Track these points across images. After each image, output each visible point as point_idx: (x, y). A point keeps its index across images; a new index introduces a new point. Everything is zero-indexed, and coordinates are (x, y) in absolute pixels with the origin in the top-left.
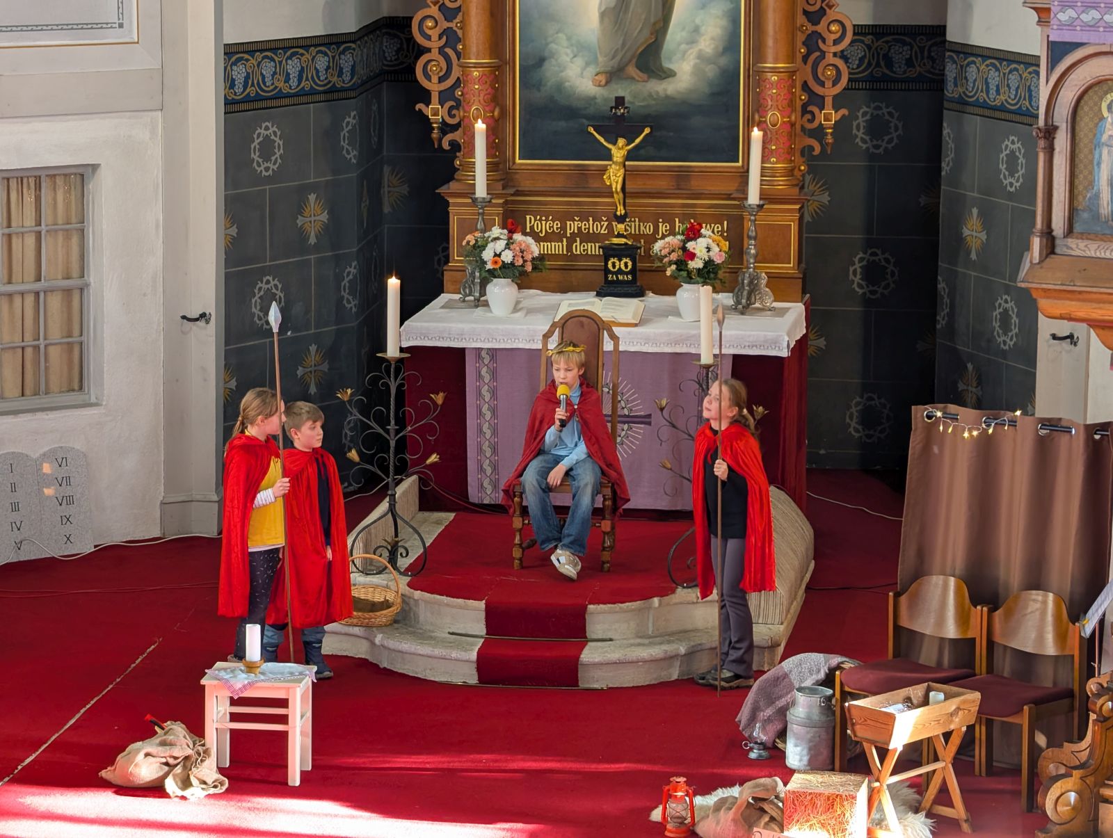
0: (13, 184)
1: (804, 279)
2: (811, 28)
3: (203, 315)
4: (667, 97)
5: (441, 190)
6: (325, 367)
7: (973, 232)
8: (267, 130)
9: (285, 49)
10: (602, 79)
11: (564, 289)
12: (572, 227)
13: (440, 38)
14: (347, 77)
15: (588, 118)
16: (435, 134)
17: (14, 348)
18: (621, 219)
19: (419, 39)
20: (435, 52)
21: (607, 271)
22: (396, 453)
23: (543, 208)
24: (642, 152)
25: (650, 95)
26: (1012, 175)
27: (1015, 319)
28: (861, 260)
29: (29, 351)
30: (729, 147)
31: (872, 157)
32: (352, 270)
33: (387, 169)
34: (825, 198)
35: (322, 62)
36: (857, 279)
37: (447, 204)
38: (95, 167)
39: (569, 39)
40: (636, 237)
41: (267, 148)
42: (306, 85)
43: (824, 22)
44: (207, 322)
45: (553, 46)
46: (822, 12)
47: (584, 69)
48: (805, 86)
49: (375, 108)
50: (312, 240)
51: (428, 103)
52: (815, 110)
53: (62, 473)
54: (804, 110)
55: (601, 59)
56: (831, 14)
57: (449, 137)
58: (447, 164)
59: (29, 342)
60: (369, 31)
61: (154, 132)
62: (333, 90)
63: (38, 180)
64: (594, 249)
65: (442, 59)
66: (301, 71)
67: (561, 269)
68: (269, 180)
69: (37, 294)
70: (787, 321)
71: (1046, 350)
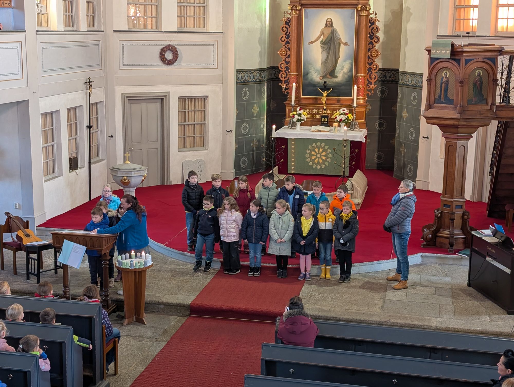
0: (189, 100)
1: (366, 124)
2: (369, 66)
3: (231, 130)
4: (336, 82)
5: (285, 102)
6: (257, 144)
7: (405, 114)
8: (246, 89)
9: (250, 71)
10: (321, 78)
11: (311, 126)
12: (314, 111)
13: (285, 68)
14: (263, 78)
15: (318, 86)
16: (283, 90)
17: (189, 137)
18: (325, 110)
19: (280, 69)
21: (321, 121)
22: (274, 159)
23: (307, 107)
24: (330, 94)
25: (332, 82)
26: (414, 101)
27: (414, 134)
28: (378, 122)
29: (192, 138)
30: (350, 94)
31: (381, 99)
32: (265, 122)
33: (271, 100)
34: (370, 108)
36: (377, 126)
37: (286, 106)
38: (207, 96)
39: (314, 69)
40: (328, 114)
41: (245, 94)
42: (254, 79)
43: (372, 65)
44: (232, 132)
45: (310, 70)
46: (372, 63)
47: (317, 76)
48: (368, 80)
49: (269, 86)
50: (255, 115)
51: (282, 83)
52: (370, 85)
53: (199, 165)
54: (367, 85)
55: (321, 73)
56: (374, 64)
57: (287, 91)
58: (286, 97)
59: (192, 135)
60: (269, 68)
61: (220, 89)
62: (261, 81)
63: (195, 99)
64: (319, 117)
65: (285, 73)
66: (253, 76)
67: (311, 121)
68: (245, 101)
69: (194, 125)
70: (362, 133)
71: (421, 140)
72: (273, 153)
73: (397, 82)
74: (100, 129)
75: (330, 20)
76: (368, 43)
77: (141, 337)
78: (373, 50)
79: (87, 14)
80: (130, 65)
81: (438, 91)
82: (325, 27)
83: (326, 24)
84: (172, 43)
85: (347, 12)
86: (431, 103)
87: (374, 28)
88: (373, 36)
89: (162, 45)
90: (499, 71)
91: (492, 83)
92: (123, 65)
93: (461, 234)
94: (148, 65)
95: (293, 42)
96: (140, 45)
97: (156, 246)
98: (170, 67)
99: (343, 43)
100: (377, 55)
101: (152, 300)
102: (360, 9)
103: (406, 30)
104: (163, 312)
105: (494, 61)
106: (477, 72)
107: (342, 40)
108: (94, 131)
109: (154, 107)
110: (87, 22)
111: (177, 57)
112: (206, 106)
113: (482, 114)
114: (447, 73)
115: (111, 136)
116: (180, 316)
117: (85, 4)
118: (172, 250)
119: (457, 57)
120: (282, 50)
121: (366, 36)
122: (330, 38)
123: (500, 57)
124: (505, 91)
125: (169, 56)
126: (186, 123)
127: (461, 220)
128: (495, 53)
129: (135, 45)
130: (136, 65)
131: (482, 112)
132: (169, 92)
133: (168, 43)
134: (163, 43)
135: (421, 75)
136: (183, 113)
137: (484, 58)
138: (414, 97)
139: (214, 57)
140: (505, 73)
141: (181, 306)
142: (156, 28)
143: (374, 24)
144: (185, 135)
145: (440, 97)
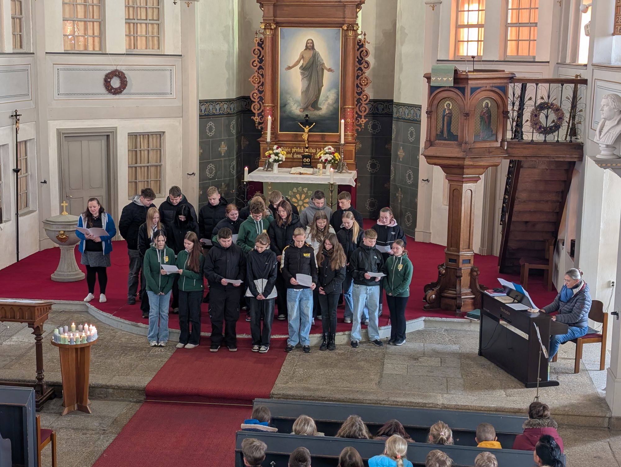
0: (141, 136)
1: (356, 164)
2: (358, 97)
3: (193, 173)
4: (319, 115)
5: (259, 139)
6: (226, 189)
7: (401, 153)
8: (211, 124)
10: (302, 110)
11: (291, 168)
12: (294, 150)
13: (258, 98)
14: (232, 110)
16: (256, 125)
17: (141, 181)
18: (307, 148)
19: (252, 99)
20: (257, 103)
21: (303, 162)
23: (285, 145)
24: (313, 130)
25: (315, 115)
26: (412, 137)
27: (412, 176)
28: (370, 162)
29: (146, 182)
30: (336, 129)
31: (373, 135)
32: (234, 163)
33: (242, 137)
34: (360, 146)
35: (225, 106)
36: (369, 168)
37: (260, 144)
38: (164, 132)
39: (293, 99)
40: (311, 153)
41: (210, 129)
42: (221, 112)
43: (362, 95)
44: (194, 175)
45: (289, 101)
46: (361, 93)
48: (357, 113)
49: (239, 120)
50: (223, 154)
51: (255, 116)
52: (359, 119)
54: (356, 119)
55: (301, 105)
56: (364, 93)
57: (261, 126)
58: (260, 133)
59: (146, 180)
60: (238, 99)
61: (180, 123)
62: (229, 114)
63: (148, 135)
64: (300, 156)
65: (258, 104)
66: (220, 108)
67: (291, 161)
68: (211, 137)
69: (148, 167)
70: (352, 175)
71: (421, 184)
72: (246, 200)
73: (390, 115)
74: (29, 173)
75: (311, 41)
76: (356, 69)
77: (84, 430)
78: (362, 78)
79: (13, 32)
80: (68, 94)
81: (440, 125)
82: (305, 50)
83: (306, 46)
84: (119, 68)
85: (331, 31)
86: (432, 139)
87: (362, 51)
88: (362, 60)
89: (106, 70)
90: (510, 102)
91: (501, 116)
92: (58, 95)
93: (469, 293)
94: (89, 94)
95: (267, 67)
96: (80, 70)
97: (102, 317)
98: (117, 97)
99: (326, 69)
100: (367, 83)
101: (98, 383)
102: (346, 28)
103: (401, 54)
104: (112, 397)
105: (504, 89)
106: (484, 103)
107: (326, 65)
108: (23, 175)
109: (98, 146)
110: (13, 41)
111: (126, 85)
112: (162, 145)
113: (491, 152)
114: (449, 104)
115: (43, 181)
116: (134, 402)
117: (11, 20)
118: (122, 320)
119: (461, 86)
120: (254, 77)
121: (354, 60)
122: (311, 62)
123: (511, 86)
124: (517, 125)
125: (115, 83)
126: (138, 165)
127: (469, 278)
128: (505, 81)
129: (73, 70)
130: (74, 94)
131: (491, 150)
132: (116, 128)
133: (114, 68)
134: (108, 67)
135: (419, 107)
136: (134, 152)
137: (492, 87)
138: (412, 133)
139: (171, 85)
140: (517, 103)
141: (134, 390)
142: (100, 50)
143: (363, 47)
144: (136, 179)
145: (442, 132)
